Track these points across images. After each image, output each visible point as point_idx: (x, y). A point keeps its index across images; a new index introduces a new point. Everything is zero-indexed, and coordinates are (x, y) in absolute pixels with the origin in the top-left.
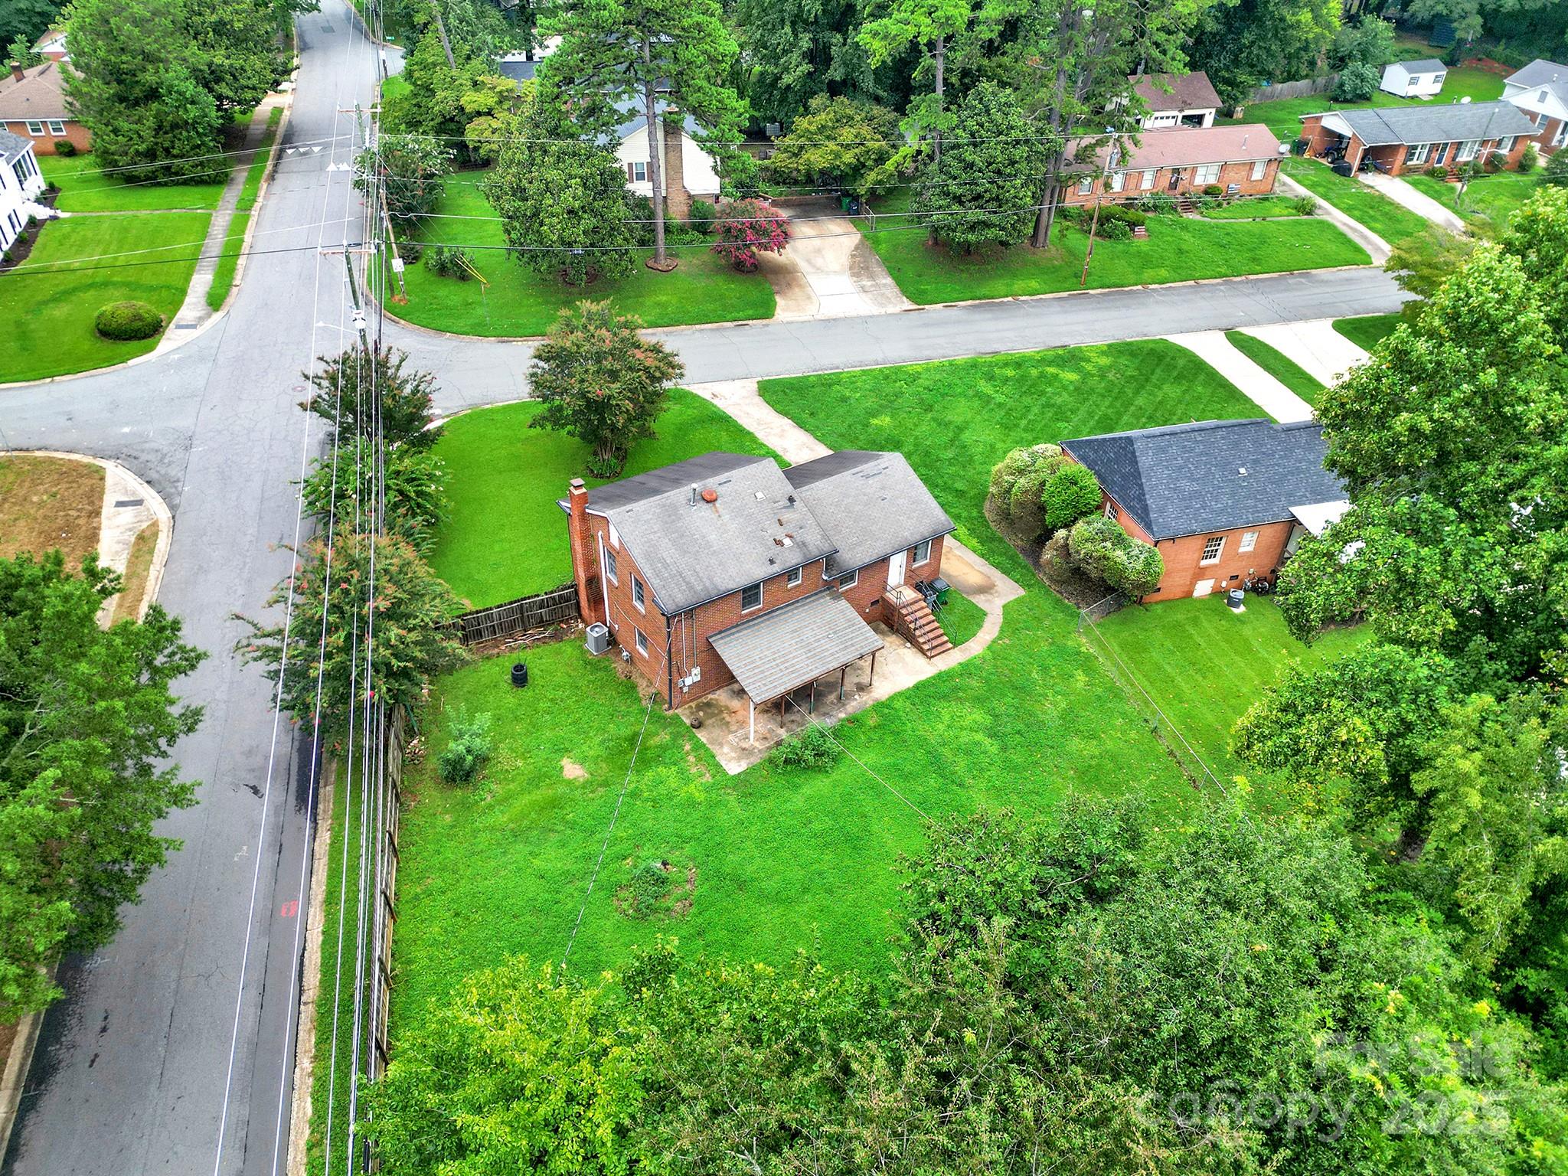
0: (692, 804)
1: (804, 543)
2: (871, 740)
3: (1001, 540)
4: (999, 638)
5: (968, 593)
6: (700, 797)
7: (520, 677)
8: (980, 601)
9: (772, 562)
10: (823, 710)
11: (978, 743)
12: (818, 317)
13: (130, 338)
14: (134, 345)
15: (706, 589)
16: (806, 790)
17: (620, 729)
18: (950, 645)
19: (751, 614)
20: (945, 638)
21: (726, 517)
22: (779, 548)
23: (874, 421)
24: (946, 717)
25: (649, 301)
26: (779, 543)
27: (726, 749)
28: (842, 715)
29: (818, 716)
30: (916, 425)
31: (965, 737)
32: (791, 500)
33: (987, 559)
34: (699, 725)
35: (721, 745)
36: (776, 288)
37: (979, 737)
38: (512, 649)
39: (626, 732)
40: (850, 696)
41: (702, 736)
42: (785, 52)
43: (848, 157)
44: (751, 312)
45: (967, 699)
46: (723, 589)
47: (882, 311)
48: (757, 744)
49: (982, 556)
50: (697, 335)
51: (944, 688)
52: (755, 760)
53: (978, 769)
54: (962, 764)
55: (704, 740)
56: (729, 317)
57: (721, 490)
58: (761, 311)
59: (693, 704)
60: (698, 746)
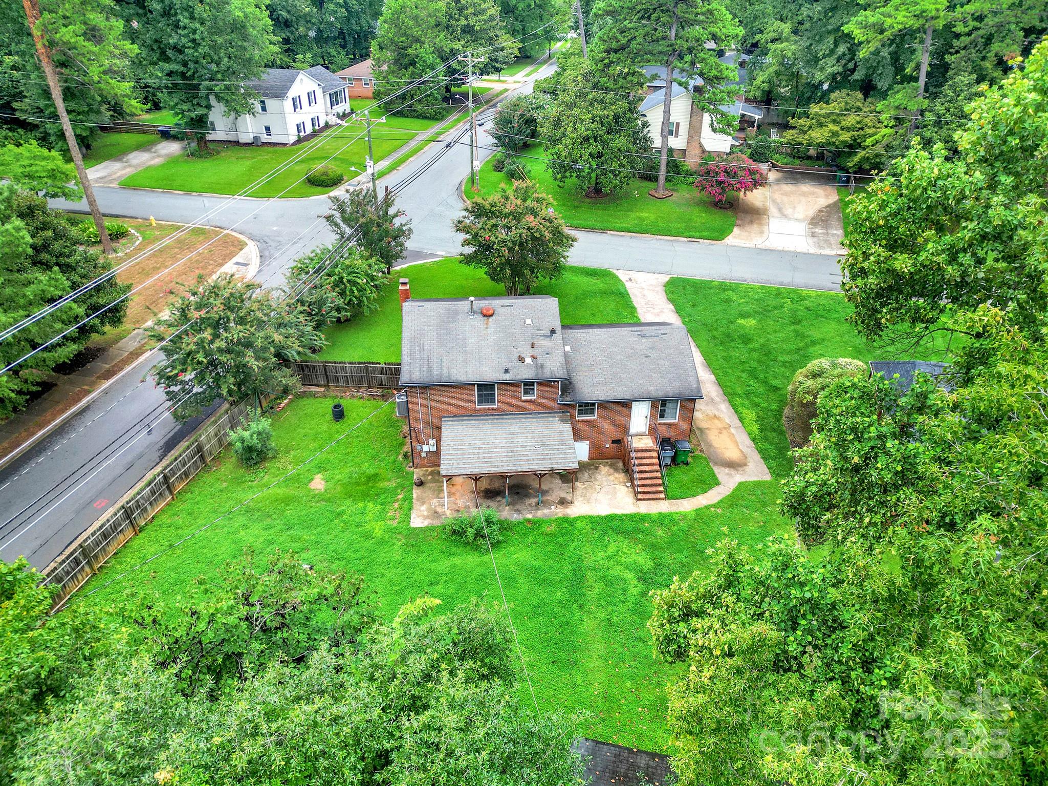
0: (368, 536)
1: (542, 366)
2: (535, 542)
3: (781, 433)
4: (714, 506)
5: (716, 464)
6: (378, 533)
7: (339, 414)
8: (721, 473)
9: (507, 371)
10: (518, 507)
11: (624, 581)
12: (759, 247)
13: (318, 185)
14: (320, 189)
15: (441, 375)
16: (457, 560)
17: (369, 468)
18: (662, 496)
19: (484, 410)
20: (661, 489)
21: (490, 331)
22: (520, 363)
23: (741, 321)
24: (612, 549)
25: (633, 215)
26: (522, 359)
27: (424, 508)
28: (529, 516)
29: (510, 510)
30: (775, 331)
31: (617, 571)
32: (553, 332)
33: (756, 444)
34: (421, 484)
35: (423, 503)
36: (739, 222)
37: (629, 576)
38: (353, 397)
39: (372, 471)
40: (546, 504)
41: (416, 492)
42: (824, 57)
43: (846, 137)
44: (705, 234)
45: (642, 543)
46: (454, 378)
47: (819, 251)
48: (448, 513)
49: (754, 440)
50: (654, 241)
51: (629, 526)
52: (437, 523)
53: (607, 600)
54: (596, 591)
55: (415, 496)
56: (686, 234)
57: (500, 311)
58: (715, 234)
59: (430, 469)
60: (409, 499)
